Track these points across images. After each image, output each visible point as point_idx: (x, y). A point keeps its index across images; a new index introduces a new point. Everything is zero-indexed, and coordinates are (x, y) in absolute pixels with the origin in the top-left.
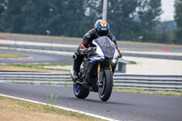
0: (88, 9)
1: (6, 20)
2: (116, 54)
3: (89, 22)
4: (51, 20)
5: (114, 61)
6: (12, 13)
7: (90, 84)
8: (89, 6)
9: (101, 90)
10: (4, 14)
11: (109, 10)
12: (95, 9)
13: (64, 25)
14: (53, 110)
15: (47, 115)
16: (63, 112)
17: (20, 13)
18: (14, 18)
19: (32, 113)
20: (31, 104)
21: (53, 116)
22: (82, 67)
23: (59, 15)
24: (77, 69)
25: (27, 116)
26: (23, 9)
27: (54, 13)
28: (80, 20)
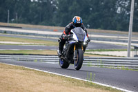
0: (119, 9)
1: (57, 17)
2: (86, 39)
3: (119, 18)
4: (90, 17)
5: (84, 44)
6: (62, 11)
7: (69, 59)
8: (120, 5)
9: (76, 62)
10: (55, 12)
11: (135, 9)
12: (125, 8)
13: (100, 21)
14: (92, 85)
15: (87, 89)
16: (100, 87)
17: (67, 12)
18: (63, 15)
19: (76, 87)
20: (76, 81)
21: (92, 90)
22: (65, 47)
23: (96, 13)
24: (61, 49)
25: (72, 89)
26: (70, 8)
27: (93, 11)
28: (113, 16)
